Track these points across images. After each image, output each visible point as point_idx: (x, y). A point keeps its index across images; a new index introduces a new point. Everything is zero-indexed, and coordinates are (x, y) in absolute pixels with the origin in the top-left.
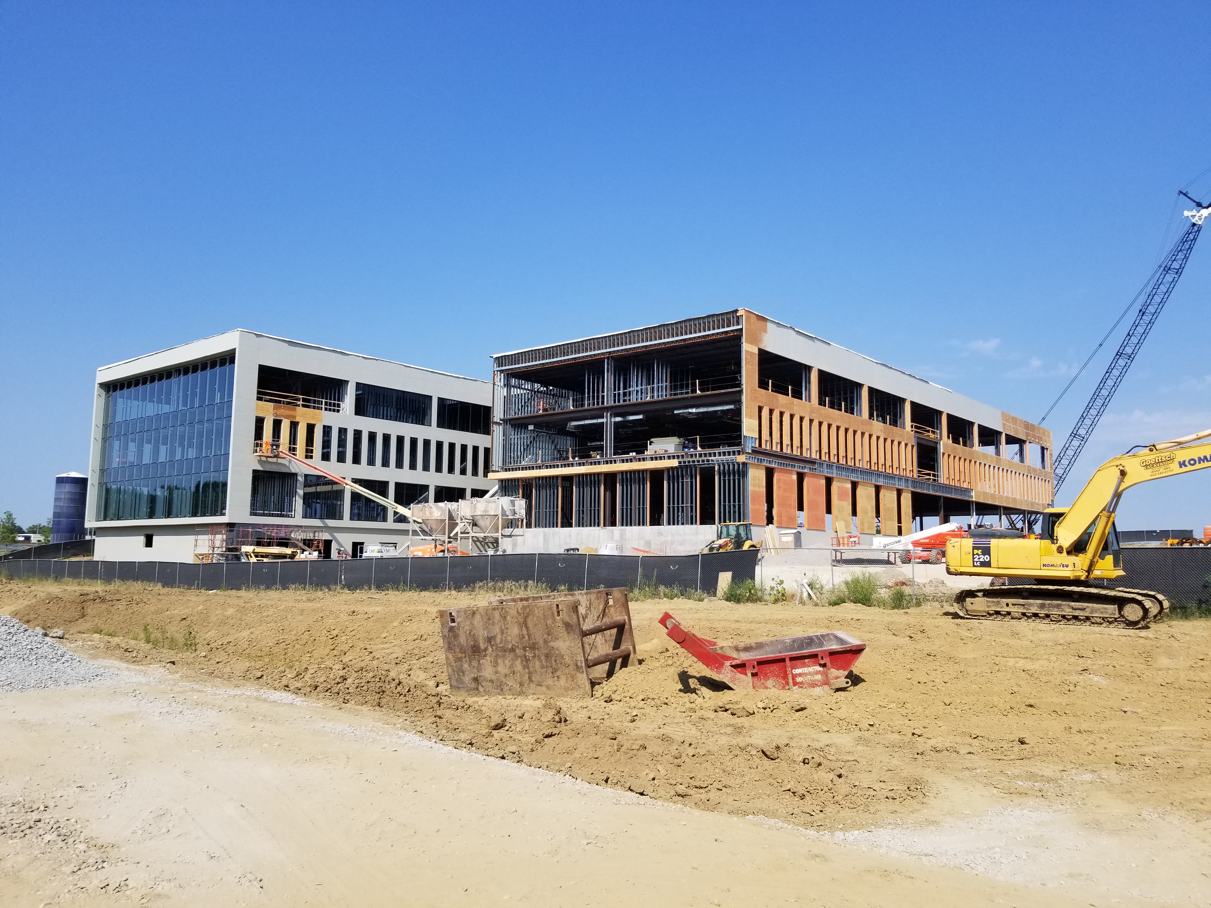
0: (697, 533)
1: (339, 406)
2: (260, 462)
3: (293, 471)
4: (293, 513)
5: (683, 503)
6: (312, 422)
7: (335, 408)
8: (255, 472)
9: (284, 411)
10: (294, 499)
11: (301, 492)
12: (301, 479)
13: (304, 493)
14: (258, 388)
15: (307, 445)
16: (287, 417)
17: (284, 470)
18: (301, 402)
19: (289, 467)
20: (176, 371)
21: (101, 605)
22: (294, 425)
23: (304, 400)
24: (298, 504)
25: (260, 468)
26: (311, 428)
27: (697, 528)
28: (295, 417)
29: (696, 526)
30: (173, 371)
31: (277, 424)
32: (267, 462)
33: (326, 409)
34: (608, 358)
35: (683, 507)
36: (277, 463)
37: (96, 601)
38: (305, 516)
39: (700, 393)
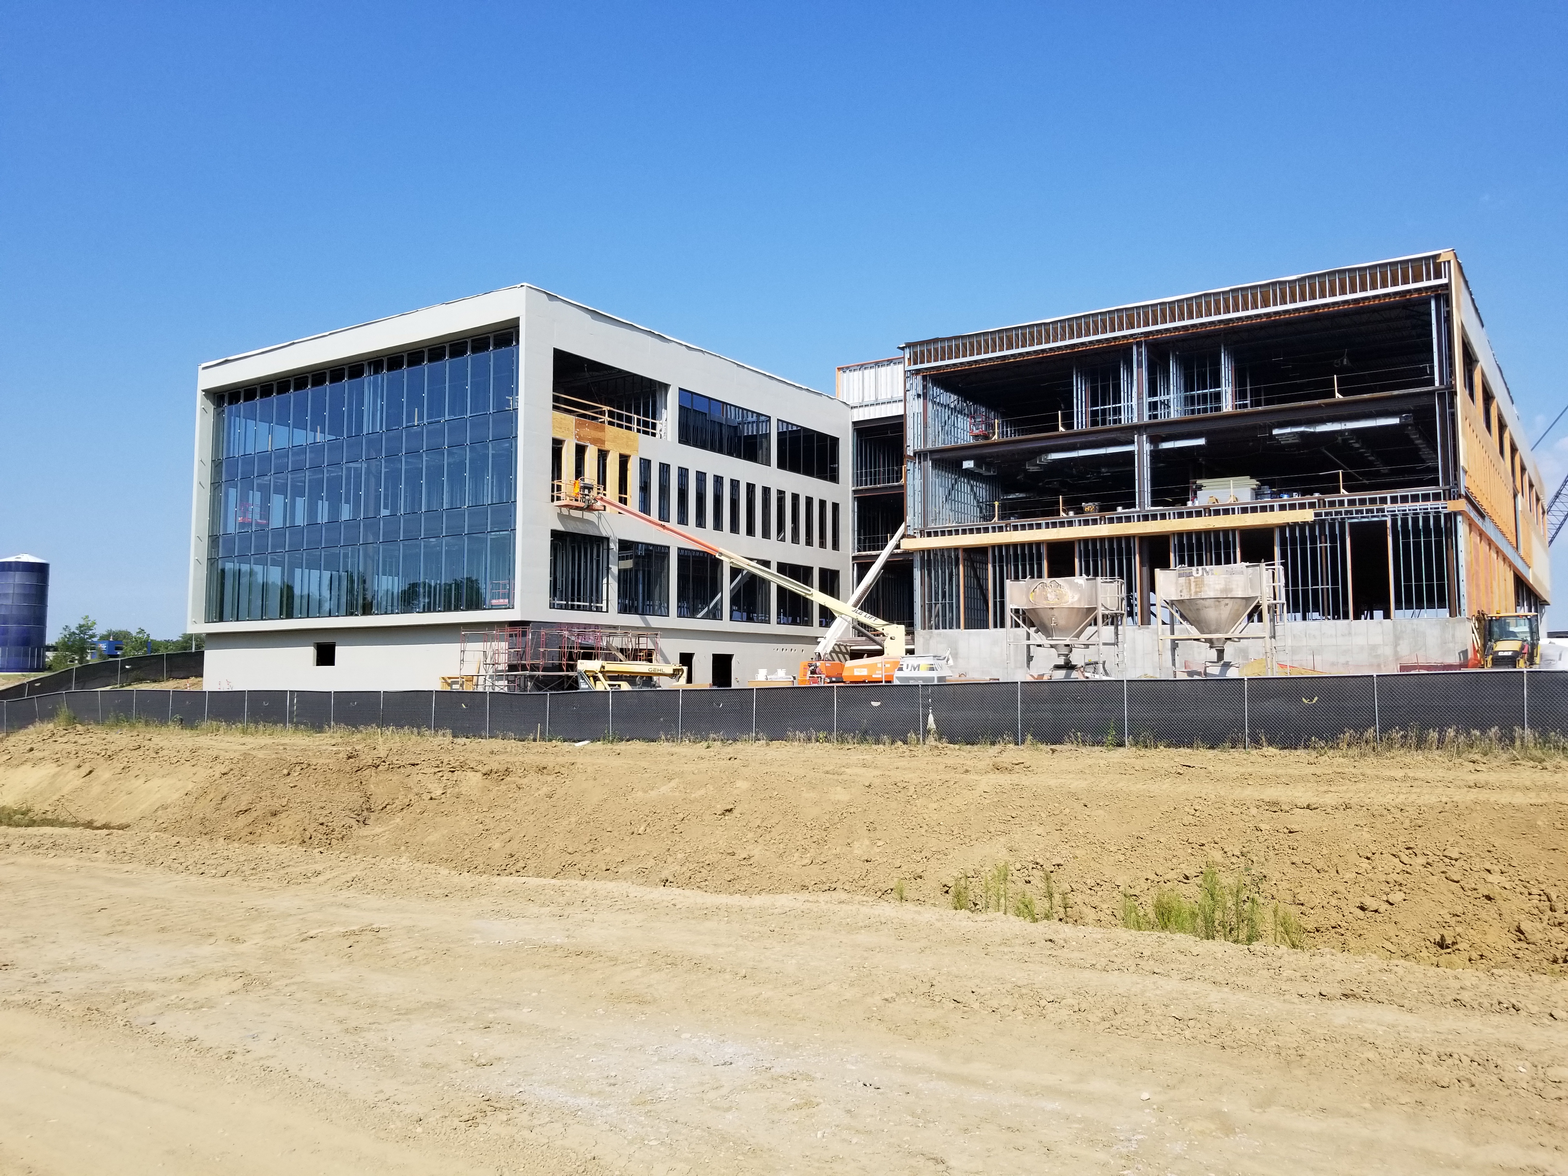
0: (1350, 634)
1: (654, 426)
2: (561, 516)
3: (604, 534)
4: (604, 605)
5: (1315, 582)
6: (626, 452)
7: (648, 429)
8: (555, 534)
9: (588, 431)
10: (605, 581)
11: (614, 569)
12: (614, 547)
13: (619, 571)
14: (555, 389)
15: (620, 492)
16: (594, 441)
17: (592, 532)
18: (606, 418)
19: (598, 528)
20: (370, 364)
21: (389, 776)
22: (603, 455)
23: (611, 415)
24: (611, 588)
25: (560, 527)
26: (624, 461)
27: (1349, 624)
28: (603, 442)
29: (1346, 621)
30: (365, 363)
31: (580, 451)
32: (569, 517)
33: (638, 431)
34: (1139, 345)
35: (1315, 592)
36: (582, 520)
37: (380, 768)
38: (624, 609)
39: (1341, 397)
